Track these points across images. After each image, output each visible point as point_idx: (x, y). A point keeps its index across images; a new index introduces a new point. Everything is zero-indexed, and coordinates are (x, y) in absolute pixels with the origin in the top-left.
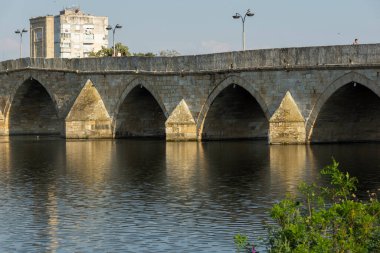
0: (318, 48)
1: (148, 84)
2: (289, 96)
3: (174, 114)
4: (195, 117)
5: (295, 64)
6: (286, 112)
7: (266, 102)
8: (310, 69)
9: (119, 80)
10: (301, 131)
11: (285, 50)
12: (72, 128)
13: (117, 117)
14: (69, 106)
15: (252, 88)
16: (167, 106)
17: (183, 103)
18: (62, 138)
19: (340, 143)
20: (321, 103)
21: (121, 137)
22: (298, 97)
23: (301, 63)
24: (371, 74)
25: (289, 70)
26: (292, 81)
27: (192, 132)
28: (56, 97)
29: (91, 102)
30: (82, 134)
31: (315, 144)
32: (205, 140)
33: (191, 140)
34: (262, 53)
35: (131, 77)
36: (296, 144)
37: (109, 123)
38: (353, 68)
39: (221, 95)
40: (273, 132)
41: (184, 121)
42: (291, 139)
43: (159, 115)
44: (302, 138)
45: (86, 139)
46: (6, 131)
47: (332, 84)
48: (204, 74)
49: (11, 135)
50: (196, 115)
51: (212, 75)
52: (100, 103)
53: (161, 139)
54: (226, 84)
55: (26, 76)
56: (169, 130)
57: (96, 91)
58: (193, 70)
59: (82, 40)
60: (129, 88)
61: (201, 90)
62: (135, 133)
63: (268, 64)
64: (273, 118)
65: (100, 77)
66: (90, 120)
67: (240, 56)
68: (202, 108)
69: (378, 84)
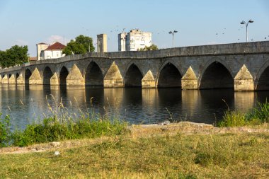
0: (202, 46)
1: (136, 63)
3: (145, 76)
4: (155, 77)
5: (193, 54)
6: (189, 75)
7: (182, 71)
8: (198, 56)
9: (125, 62)
10: (195, 83)
11: (189, 47)
12: (106, 83)
13: (125, 78)
14: (105, 73)
15: (176, 64)
17: (150, 71)
18: (103, 87)
19: (215, 89)
20: (203, 71)
22: (194, 68)
23: (195, 53)
24: (223, 58)
25: (191, 56)
26: (192, 61)
27: (153, 84)
28: (102, 69)
29: (114, 71)
30: (110, 85)
31: (200, 89)
32: (159, 88)
33: (153, 88)
34: (180, 49)
35: (130, 60)
36: (194, 89)
37: (122, 80)
38: (216, 55)
39: (165, 68)
40: (183, 84)
42: (191, 87)
43: (141, 76)
44: (196, 87)
45: (112, 87)
46: (84, 84)
47: (207, 63)
48: (158, 58)
51: (161, 59)
52: (119, 72)
54: (166, 63)
55: (91, 60)
56: (143, 83)
57: (117, 67)
59: (140, 43)
60: (130, 65)
61: (157, 65)
62: (134, 85)
63: (182, 54)
64: (183, 78)
65: (119, 60)
66: (114, 79)
67: (171, 50)
68: (157, 74)
69: (226, 63)
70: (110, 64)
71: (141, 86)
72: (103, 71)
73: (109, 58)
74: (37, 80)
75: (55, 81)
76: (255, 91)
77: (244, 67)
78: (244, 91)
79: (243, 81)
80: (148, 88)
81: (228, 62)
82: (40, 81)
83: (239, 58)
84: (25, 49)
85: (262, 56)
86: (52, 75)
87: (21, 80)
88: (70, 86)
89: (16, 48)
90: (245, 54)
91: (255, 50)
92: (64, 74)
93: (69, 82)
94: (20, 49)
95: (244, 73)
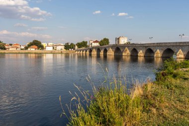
0: (163, 43)
1: (135, 48)
4: (143, 53)
5: (159, 45)
6: (157, 52)
7: (154, 51)
9: (131, 47)
10: (160, 55)
11: (157, 43)
12: (124, 54)
13: (131, 53)
14: (123, 51)
15: (152, 49)
16: (138, 51)
17: (141, 51)
18: (122, 56)
20: (163, 51)
21: (131, 55)
22: (159, 50)
26: (159, 48)
27: (142, 55)
29: (127, 50)
31: (162, 57)
32: (144, 56)
34: (154, 44)
35: (133, 47)
37: (129, 53)
38: (168, 46)
39: (147, 50)
40: (155, 55)
41: (141, 53)
42: (158, 56)
43: (137, 52)
47: (165, 48)
48: (144, 46)
49: (114, 55)
51: (146, 47)
53: (137, 56)
54: (148, 48)
55: (117, 47)
58: (142, 46)
59: (123, 41)
60: (132, 49)
61: (144, 49)
64: (155, 53)
65: (128, 47)
66: (127, 53)
67: (150, 44)
68: (144, 51)
69: (172, 48)
70: (125, 48)
72: (122, 50)
73: (124, 46)
74: (94, 53)
75: (102, 53)
76: (184, 58)
78: (180, 58)
79: (180, 55)
80: (140, 56)
82: (96, 53)
83: (178, 47)
84: (87, 42)
85: (188, 47)
86: (100, 51)
87: (88, 53)
89: (84, 42)
90: (181, 46)
91: (185, 45)
92: (106, 51)
93: (108, 54)
95: (180, 52)
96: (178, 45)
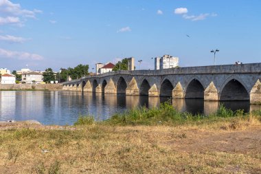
0: (186, 68)
1: (147, 79)
2: (179, 83)
5: (181, 73)
6: (178, 88)
8: (184, 75)
9: (140, 77)
10: (182, 94)
12: (128, 92)
13: (141, 89)
15: (171, 80)
17: (155, 85)
18: (125, 95)
19: (196, 98)
20: (187, 85)
22: (181, 84)
23: (183, 72)
24: (199, 76)
25: (179, 75)
26: (180, 78)
27: (156, 94)
29: (133, 84)
31: (186, 99)
32: (161, 96)
34: (173, 69)
36: (181, 98)
37: (138, 91)
38: (195, 74)
39: (164, 82)
40: (174, 94)
42: (179, 97)
43: (149, 87)
44: (182, 96)
45: (131, 95)
46: (116, 92)
47: (189, 80)
49: (117, 94)
50: (158, 88)
51: (161, 76)
52: (136, 84)
54: (165, 79)
56: (149, 93)
57: (135, 81)
60: (143, 80)
61: (159, 81)
63: (175, 73)
64: (174, 90)
66: (133, 90)
67: (168, 70)
68: (159, 87)
70: (131, 79)
71: (148, 95)
72: (127, 83)
73: (131, 75)
74: (88, 89)
75: (99, 90)
76: (219, 101)
77: (212, 83)
78: (211, 101)
79: (210, 94)
80: (153, 96)
81: (202, 79)
82: (91, 90)
83: (209, 76)
84: (87, 67)
85: (223, 76)
86: (97, 85)
87: (80, 88)
88: (107, 93)
89: (80, 66)
90: (213, 74)
91: (219, 71)
93: (105, 91)
94: (83, 67)
95: (211, 88)
96: (208, 72)
